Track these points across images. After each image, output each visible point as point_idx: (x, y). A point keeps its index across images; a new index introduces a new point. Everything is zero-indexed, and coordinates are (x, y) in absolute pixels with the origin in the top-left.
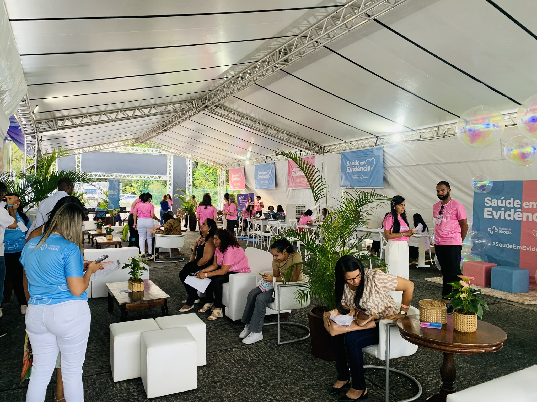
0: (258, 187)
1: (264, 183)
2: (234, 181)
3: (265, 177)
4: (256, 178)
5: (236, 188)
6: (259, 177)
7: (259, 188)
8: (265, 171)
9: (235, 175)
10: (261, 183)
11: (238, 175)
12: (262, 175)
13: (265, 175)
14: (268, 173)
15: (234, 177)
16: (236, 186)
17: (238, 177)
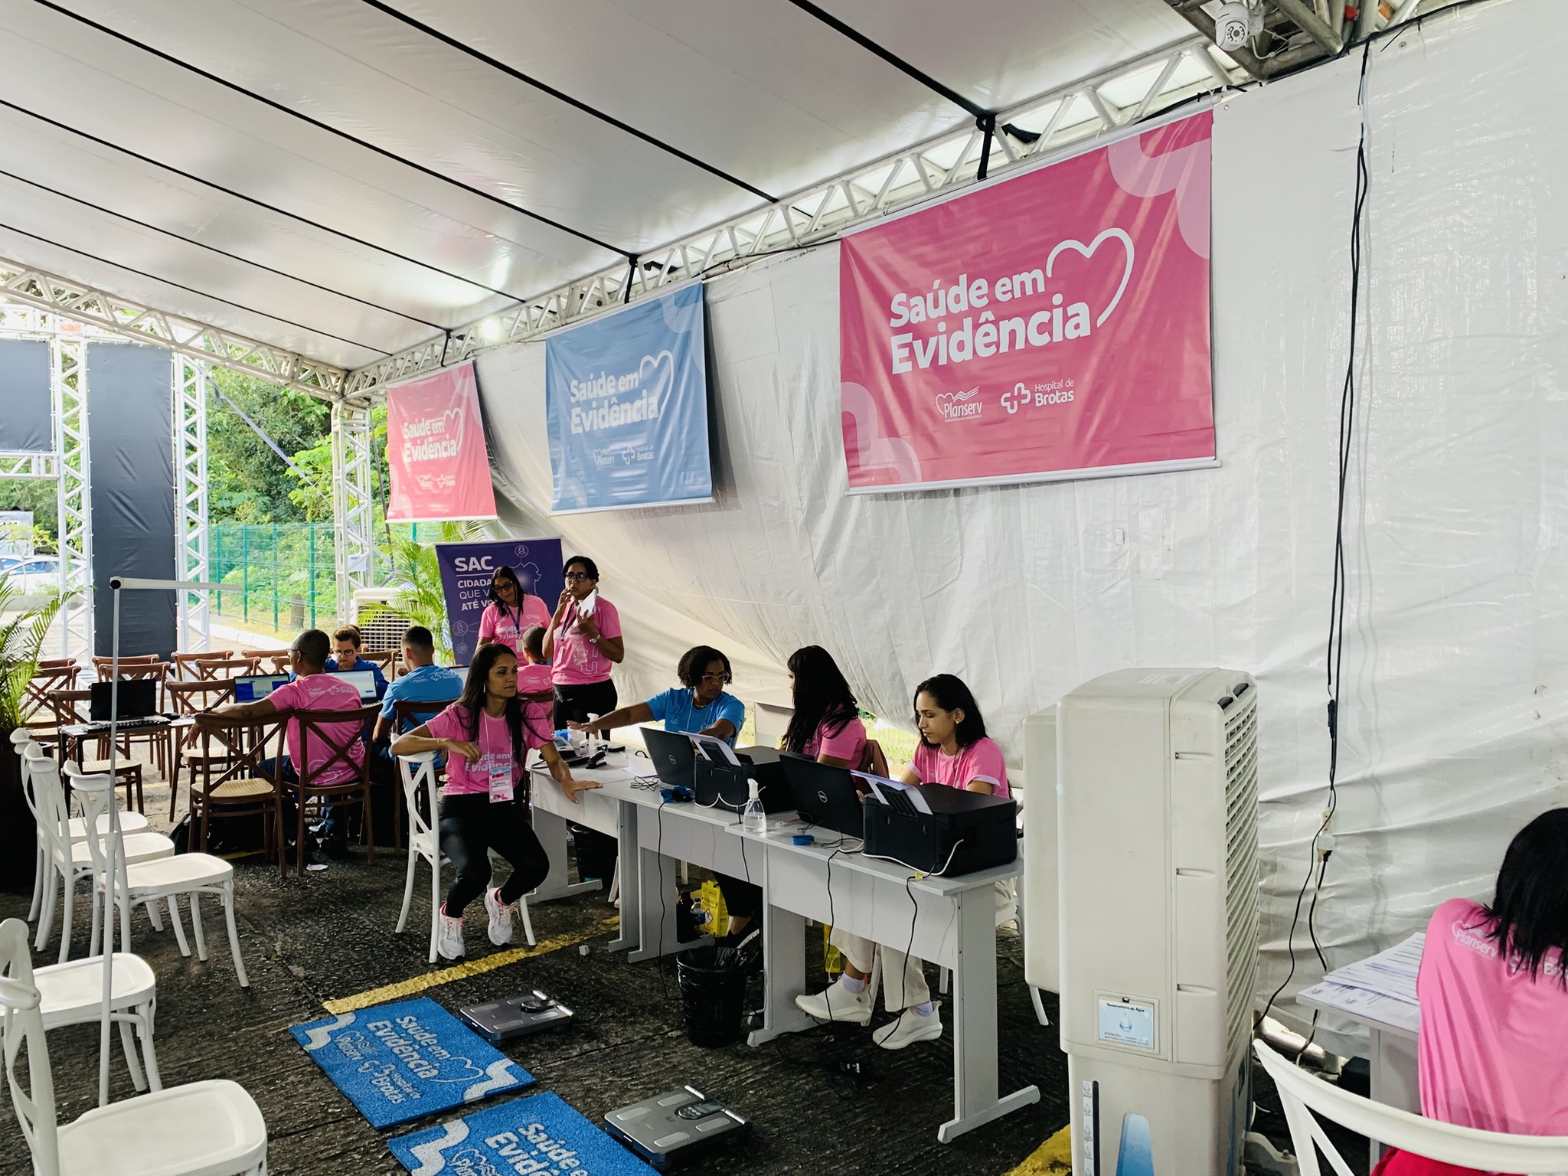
0: (575, 490)
1: (619, 463)
2: (420, 467)
3: (630, 414)
4: (554, 430)
5: (436, 507)
6: (579, 423)
7: (581, 500)
8: (620, 370)
9: (423, 428)
10: (601, 462)
11: (439, 425)
12: (600, 400)
13: (630, 397)
14: (648, 384)
15: (414, 441)
16: (435, 498)
17: (439, 438)
